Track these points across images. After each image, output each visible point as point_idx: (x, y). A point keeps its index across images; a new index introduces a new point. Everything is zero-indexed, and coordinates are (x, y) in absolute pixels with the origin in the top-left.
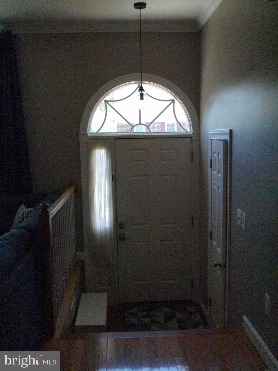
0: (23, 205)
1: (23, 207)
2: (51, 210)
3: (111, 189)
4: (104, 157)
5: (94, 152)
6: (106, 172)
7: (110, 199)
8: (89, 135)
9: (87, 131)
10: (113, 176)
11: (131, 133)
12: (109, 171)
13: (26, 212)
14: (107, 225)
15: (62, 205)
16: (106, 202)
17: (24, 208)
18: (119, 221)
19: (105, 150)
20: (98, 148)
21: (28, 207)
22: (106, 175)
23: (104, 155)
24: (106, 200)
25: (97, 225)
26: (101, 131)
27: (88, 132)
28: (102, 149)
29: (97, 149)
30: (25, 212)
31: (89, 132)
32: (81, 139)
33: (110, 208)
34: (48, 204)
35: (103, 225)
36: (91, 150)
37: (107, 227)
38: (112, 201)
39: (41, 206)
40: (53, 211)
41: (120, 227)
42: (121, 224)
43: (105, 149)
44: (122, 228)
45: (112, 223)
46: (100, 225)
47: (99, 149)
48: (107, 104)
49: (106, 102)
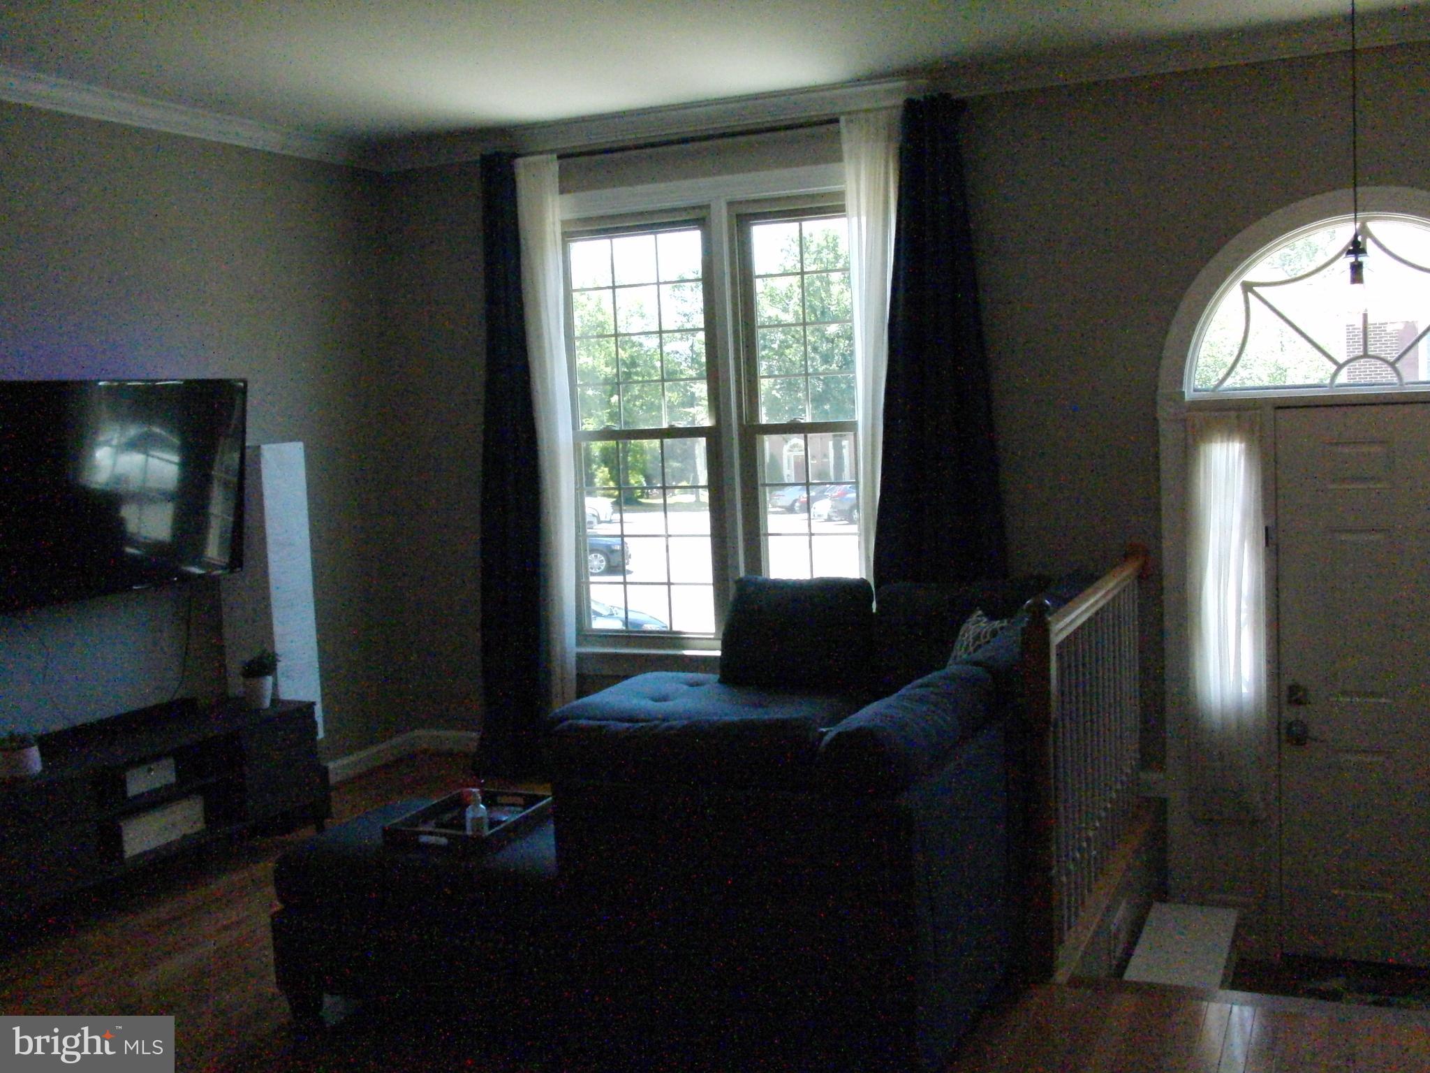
0: (980, 612)
1: (979, 619)
2: (1058, 621)
3: (1262, 570)
4: (1239, 467)
5: (1205, 452)
6: (1245, 515)
7: (1257, 604)
8: (1189, 395)
9: (1181, 383)
10: (1267, 529)
11: (1331, 387)
12: (1256, 511)
13: (986, 633)
14: (1245, 690)
15: (1093, 610)
16: (1244, 616)
17: (982, 620)
18: (1287, 681)
19: (1243, 445)
20: (1219, 439)
21: (992, 616)
22: (1243, 526)
23: (1239, 459)
24: (1244, 606)
25: (1210, 688)
26: (1229, 383)
27: (1185, 389)
28: (1233, 441)
29: (1216, 442)
30: (983, 632)
31: (1189, 388)
32: (1165, 412)
33: (1255, 634)
34: (1047, 602)
35: (1230, 689)
36: (1195, 447)
37: (1243, 696)
38: (1263, 607)
39: (1030, 606)
40: (1065, 625)
41: (1290, 696)
42: (1293, 689)
43: (1241, 442)
44: (1298, 702)
45: (1264, 684)
46: (1222, 687)
47: (1222, 442)
48: (1250, 294)
49: (1248, 287)
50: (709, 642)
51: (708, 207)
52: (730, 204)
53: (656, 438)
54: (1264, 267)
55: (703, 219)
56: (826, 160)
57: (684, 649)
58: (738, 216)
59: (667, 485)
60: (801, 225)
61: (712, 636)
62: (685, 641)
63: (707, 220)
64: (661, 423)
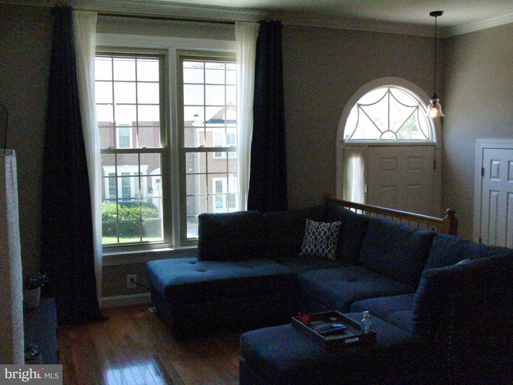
9: (343, 137)
11: (380, 140)
26: (353, 138)
27: (344, 139)
29: (353, 157)
36: (347, 159)
48: (359, 108)
49: (359, 106)
50: (161, 245)
51: (167, 50)
52: (177, 50)
53: (136, 153)
54: (365, 99)
55: (164, 55)
56: (226, 38)
57: (152, 249)
58: (180, 56)
59: (141, 175)
60: (204, 64)
61: (164, 242)
62: (149, 246)
63: (166, 57)
64: (129, 146)
